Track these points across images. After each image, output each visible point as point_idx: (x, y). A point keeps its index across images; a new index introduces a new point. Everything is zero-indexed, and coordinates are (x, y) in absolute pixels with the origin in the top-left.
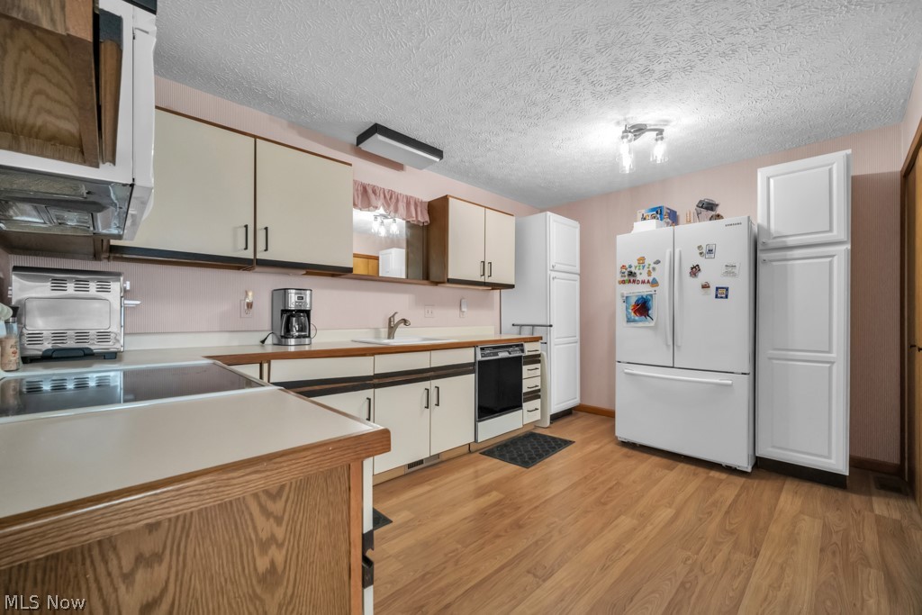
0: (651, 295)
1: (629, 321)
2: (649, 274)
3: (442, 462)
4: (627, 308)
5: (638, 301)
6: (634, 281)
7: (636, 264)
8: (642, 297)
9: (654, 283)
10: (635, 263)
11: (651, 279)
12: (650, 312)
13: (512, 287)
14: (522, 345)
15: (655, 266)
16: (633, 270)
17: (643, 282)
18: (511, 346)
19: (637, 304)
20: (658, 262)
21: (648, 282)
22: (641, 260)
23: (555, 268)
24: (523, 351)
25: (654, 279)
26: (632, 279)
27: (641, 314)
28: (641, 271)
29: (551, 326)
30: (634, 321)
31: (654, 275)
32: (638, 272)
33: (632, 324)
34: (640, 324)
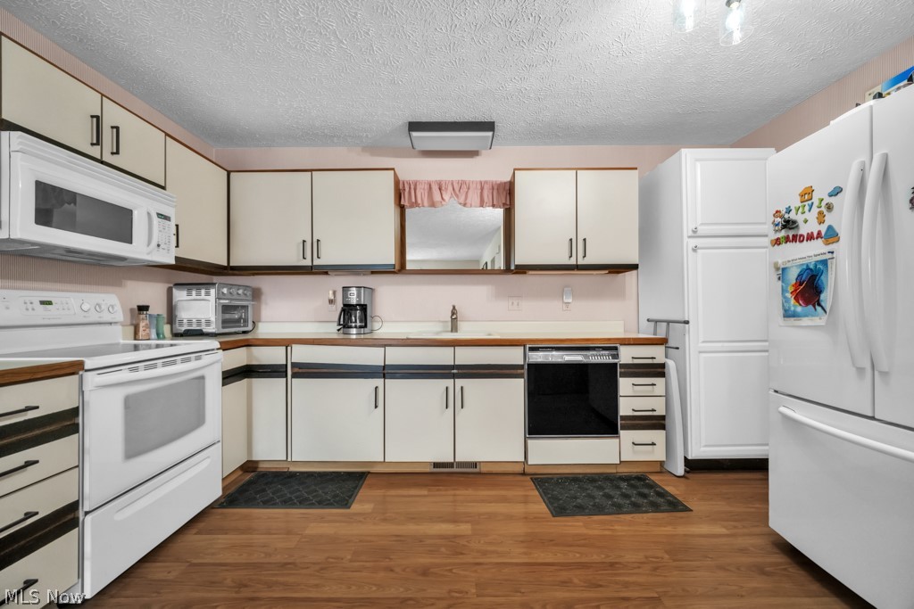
0: (825, 262)
1: (788, 314)
2: (821, 218)
3: (480, 473)
4: (784, 291)
5: (800, 275)
6: (795, 238)
7: (799, 204)
8: (808, 268)
9: (831, 236)
10: (796, 203)
11: (823, 228)
12: (822, 296)
13: (635, 267)
14: (616, 349)
15: (832, 200)
16: (792, 216)
17: (810, 237)
18: (594, 349)
19: (799, 282)
20: (837, 192)
21: (819, 233)
22: (807, 194)
23: (699, 233)
24: (616, 356)
25: (830, 228)
26: (791, 233)
27: (807, 303)
28: (807, 215)
29: (687, 322)
30: (794, 315)
31: (830, 219)
32: (799, 218)
33: (792, 321)
34: (805, 321)
